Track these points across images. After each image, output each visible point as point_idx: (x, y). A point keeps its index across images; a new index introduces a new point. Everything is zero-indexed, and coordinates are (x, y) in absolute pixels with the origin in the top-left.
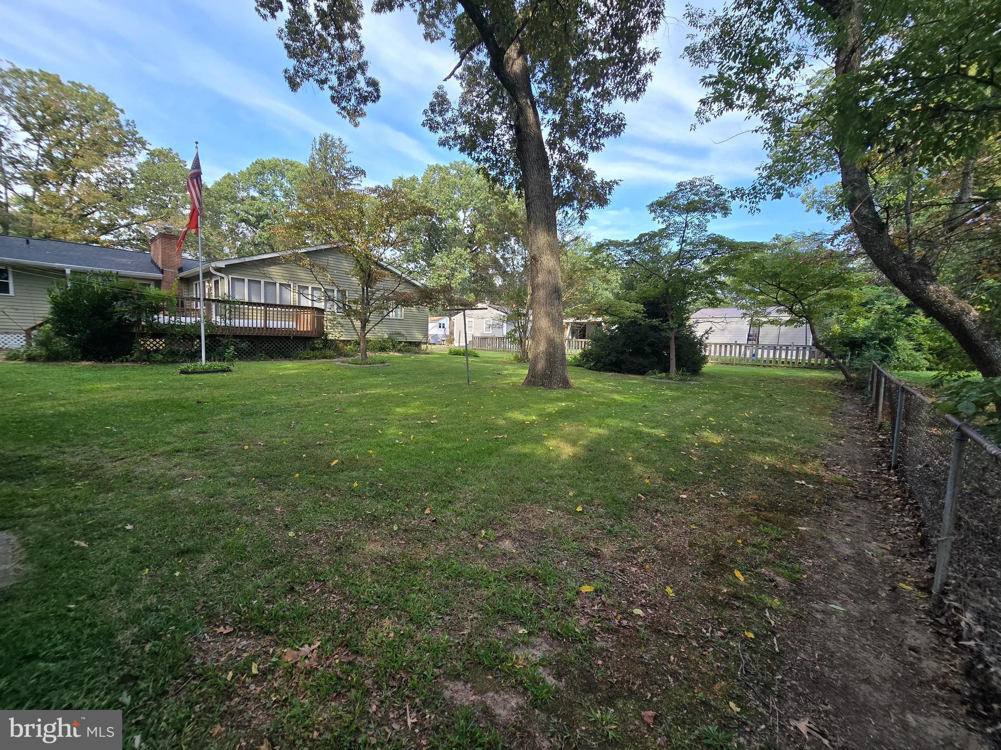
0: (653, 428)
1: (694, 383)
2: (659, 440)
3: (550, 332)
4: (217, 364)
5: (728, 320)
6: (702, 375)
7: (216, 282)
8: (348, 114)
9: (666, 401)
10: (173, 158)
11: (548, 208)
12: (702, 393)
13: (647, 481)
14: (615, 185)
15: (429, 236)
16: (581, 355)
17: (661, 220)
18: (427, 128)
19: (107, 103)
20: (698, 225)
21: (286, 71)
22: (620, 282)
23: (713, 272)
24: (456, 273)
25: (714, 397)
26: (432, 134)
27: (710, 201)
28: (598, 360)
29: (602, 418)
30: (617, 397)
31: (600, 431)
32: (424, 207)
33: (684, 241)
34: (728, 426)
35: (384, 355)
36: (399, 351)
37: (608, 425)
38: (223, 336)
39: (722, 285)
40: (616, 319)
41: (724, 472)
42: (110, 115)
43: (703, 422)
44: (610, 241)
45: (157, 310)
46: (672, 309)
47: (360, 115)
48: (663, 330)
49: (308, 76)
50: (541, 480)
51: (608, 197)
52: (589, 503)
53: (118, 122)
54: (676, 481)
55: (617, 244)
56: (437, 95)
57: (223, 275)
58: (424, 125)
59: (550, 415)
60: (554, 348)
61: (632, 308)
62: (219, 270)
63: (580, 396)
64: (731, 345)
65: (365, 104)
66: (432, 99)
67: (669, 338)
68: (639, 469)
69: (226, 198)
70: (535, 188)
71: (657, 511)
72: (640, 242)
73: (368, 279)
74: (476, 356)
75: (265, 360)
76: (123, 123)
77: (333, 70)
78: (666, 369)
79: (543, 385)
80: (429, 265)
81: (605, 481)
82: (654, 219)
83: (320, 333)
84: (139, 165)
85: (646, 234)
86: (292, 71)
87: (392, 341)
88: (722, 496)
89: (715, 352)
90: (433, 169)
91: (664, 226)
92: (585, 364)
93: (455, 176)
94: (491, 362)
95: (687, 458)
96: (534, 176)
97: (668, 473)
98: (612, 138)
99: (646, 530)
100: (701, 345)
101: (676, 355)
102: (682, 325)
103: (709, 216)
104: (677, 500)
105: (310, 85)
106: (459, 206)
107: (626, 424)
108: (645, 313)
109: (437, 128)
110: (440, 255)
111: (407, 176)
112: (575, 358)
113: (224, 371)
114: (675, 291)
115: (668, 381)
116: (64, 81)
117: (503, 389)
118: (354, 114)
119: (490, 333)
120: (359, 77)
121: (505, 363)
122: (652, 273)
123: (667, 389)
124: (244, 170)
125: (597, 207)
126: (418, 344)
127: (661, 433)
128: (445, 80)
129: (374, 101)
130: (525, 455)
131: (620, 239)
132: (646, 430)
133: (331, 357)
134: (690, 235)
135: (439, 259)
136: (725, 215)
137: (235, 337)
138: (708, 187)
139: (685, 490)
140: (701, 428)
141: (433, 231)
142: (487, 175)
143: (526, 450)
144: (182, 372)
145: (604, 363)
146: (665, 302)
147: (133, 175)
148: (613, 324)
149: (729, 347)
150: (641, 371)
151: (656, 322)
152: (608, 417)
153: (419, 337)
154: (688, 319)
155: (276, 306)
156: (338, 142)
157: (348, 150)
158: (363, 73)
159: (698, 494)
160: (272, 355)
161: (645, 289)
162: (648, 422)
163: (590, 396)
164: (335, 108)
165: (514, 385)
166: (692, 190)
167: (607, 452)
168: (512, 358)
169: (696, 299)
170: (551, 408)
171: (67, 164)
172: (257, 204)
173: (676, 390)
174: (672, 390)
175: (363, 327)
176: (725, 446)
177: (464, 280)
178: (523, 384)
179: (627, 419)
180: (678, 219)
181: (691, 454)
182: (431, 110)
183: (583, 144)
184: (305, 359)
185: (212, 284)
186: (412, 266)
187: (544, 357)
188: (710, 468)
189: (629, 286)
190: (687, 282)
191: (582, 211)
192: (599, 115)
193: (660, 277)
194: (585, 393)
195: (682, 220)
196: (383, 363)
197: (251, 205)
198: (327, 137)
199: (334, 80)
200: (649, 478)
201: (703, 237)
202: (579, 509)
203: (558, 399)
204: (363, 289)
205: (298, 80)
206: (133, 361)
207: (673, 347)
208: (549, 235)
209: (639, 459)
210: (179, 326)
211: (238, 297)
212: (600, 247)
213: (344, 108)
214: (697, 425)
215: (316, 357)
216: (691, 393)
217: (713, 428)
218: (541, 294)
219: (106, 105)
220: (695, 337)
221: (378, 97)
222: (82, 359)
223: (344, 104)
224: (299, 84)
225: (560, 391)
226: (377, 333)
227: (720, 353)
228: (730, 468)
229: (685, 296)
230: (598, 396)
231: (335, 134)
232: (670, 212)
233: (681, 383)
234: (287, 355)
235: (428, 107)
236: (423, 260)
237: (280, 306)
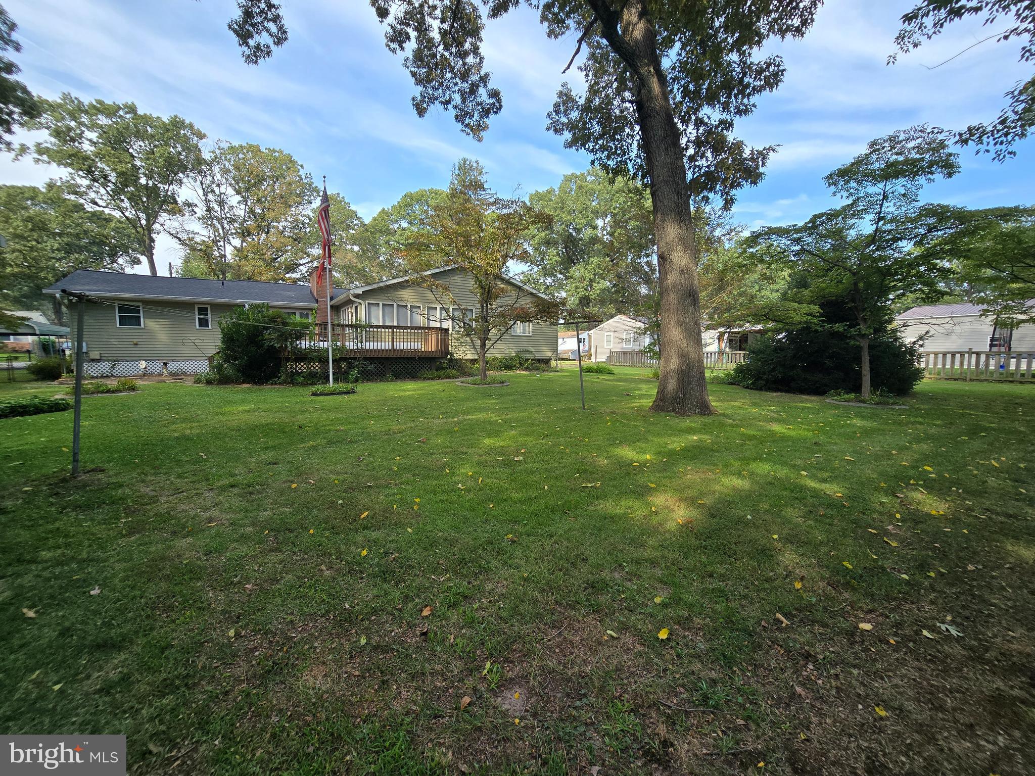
0: (824, 481)
1: (900, 407)
2: (831, 503)
3: (684, 345)
4: (342, 386)
5: (957, 320)
6: (915, 395)
7: (356, 308)
8: (472, 130)
9: (851, 437)
10: (341, 202)
11: (678, 193)
12: (913, 423)
13: (798, 585)
14: (771, 153)
15: (566, 248)
16: (736, 370)
17: (845, 194)
18: (551, 131)
19: (291, 161)
20: (904, 195)
21: (414, 99)
22: (788, 279)
23: (927, 257)
24: (594, 284)
25: (933, 431)
26: (558, 136)
27: (922, 159)
28: (758, 377)
29: (746, 460)
30: (777, 428)
31: (738, 482)
32: (542, 214)
33: (880, 219)
34: (958, 483)
35: (510, 373)
36: (527, 369)
37: (752, 474)
38: (355, 359)
39: (945, 273)
40: (780, 326)
41: (954, 579)
42: (294, 171)
43: (912, 472)
44: (769, 228)
45: (300, 336)
46: (864, 310)
47: (483, 130)
48: (850, 338)
49: (433, 99)
50: (620, 565)
51: (761, 170)
52: (685, 623)
53: (300, 176)
54: (854, 589)
55: (780, 232)
56: (561, 94)
57: (360, 301)
58: (548, 129)
59: (671, 454)
60: (688, 365)
61: (802, 311)
62: (357, 296)
63: (722, 425)
64: (962, 354)
65: (488, 117)
66: (556, 99)
67: (859, 349)
68: (789, 558)
69: (381, 231)
70: (661, 172)
71: (808, 657)
72: (812, 226)
73: (488, 295)
74: (611, 373)
75: (392, 381)
76: (303, 177)
77: (457, 88)
78: (857, 388)
79: (674, 410)
80: (567, 278)
81: (723, 578)
82: (834, 194)
83: (444, 352)
84: (314, 211)
85: (822, 215)
86: (419, 98)
87: (520, 358)
88: (949, 638)
89: (935, 364)
90: (568, 179)
91: (850, 201)
92: (741, 381)
93: (593, 182)
94: (625, 380)
95: (877, 541)
96: (661, 158)
97: (838, 570)
98: (766, 93)
99: (778, 702)
100: (912, 355)
101: (871, 370)
102: (880, 329)
103: (922, 180)
104: (852, 633)
105: (435, 109)
106: (596, 214)
107: (783, 472)
108: (821, 315)
109: (563, 130)
110: (577, 266)
111: (542, 189)
112: (728, 375)
113: (347, 393)
114: (869, 285)
115: (858, 404)
116: (263, 150)
117: (623, 415)
118: (477, 130)
119: (630, 347)
120: (482, 90)
121: (642, 381)
122: (833, 264)
123: (856, 416)
124: (396, 204)
125: (747, 186)
126: (547, 361)
127: (834, 490)
128: (564, 72)
129: (496, 113)
130: (613, 518)
131: (783, 224)
132: (813, 484)
133: (454, 377)
134: (890, 210)
135: (577, 271)
136: (950, 175)
137: (365, 359)
138: (919, 141)
139: (870, 611)
140: (908, 484)
141: (570, 242)
142: (605, 167)
143: (618, 511)
144: (314, 394)
145: (767, 381)
146: (853, 301)
147: (310, 220)
148: (779, 331)
149: (958, 356)
150: (818, 390)
151: (838, 327)
152: (755, 459)
153: (547, 353)
154: (891, 321)
155: (406, 328)
156: (475, 165)
157: (484, 171)
158: (485, 86)
159: (898, 625)
160: (399, 376)
161: (823, 285)
162: (815, 470)
163: (737, 426)
164: (460, 126)
165: (640, 409)
166: (892, 148)
167: (741, 521)
168: (651, 375)
169: (903, 295)
170: (676, 443)
171: (263, 217)
172: (408, 233)
173: (872, 417)
174: (863, 417)
175: (483, 345)
176: (954, 521)
177: (603, 290)
178: (651, 408)
179: (784, 464)
180: (871, 189)
181: (887, 533)
182: (555, 111)
183: (726, 107)
184: (429, 379)
185: (353, 310)
186: (549, 280)
187: (675, 376)
188: (923, 567)
189: (800, 283)
190: (887, 273)
191: (727, 194)
192: (746, 67)
193: (845, 269)
194: (730, 421)
195: (878, 191)
196: (503, 382)
197: (401, 235)
198: (465, 161)
199: (457, 98)
200: (802, 579)
201: (912, 210)
202: (663, 635)
203: (690, 431)
204: (482, 306)
205: (425, 105)
206: (280, 384)
207: (866, 359)
208: (681, 227)
209: (793, 539)
210: (315, 351)
211: (374, 322)
212: (754, 239)
213: (467, 126)
214: (902, 480)
215: (439, 378)
216: (894, 423)
217: (930, 486)
218: (672, 298)
219: (290, 163)
220: (902, 345)
221: (501, 106)
222: (243, 382)
223: (467, 121)
224: (425, 110)
225: (696, 418)
226: (499, 351)
227: (944, 365)
228: (965, 571)
229: (884, 291)
230: (750, 426)
231: (472, 157)
232: (859, 183)
233: (879, 407)
234: (413, 376)
235: (551, 109)
236: (561, 273)
237: (412, 328)
